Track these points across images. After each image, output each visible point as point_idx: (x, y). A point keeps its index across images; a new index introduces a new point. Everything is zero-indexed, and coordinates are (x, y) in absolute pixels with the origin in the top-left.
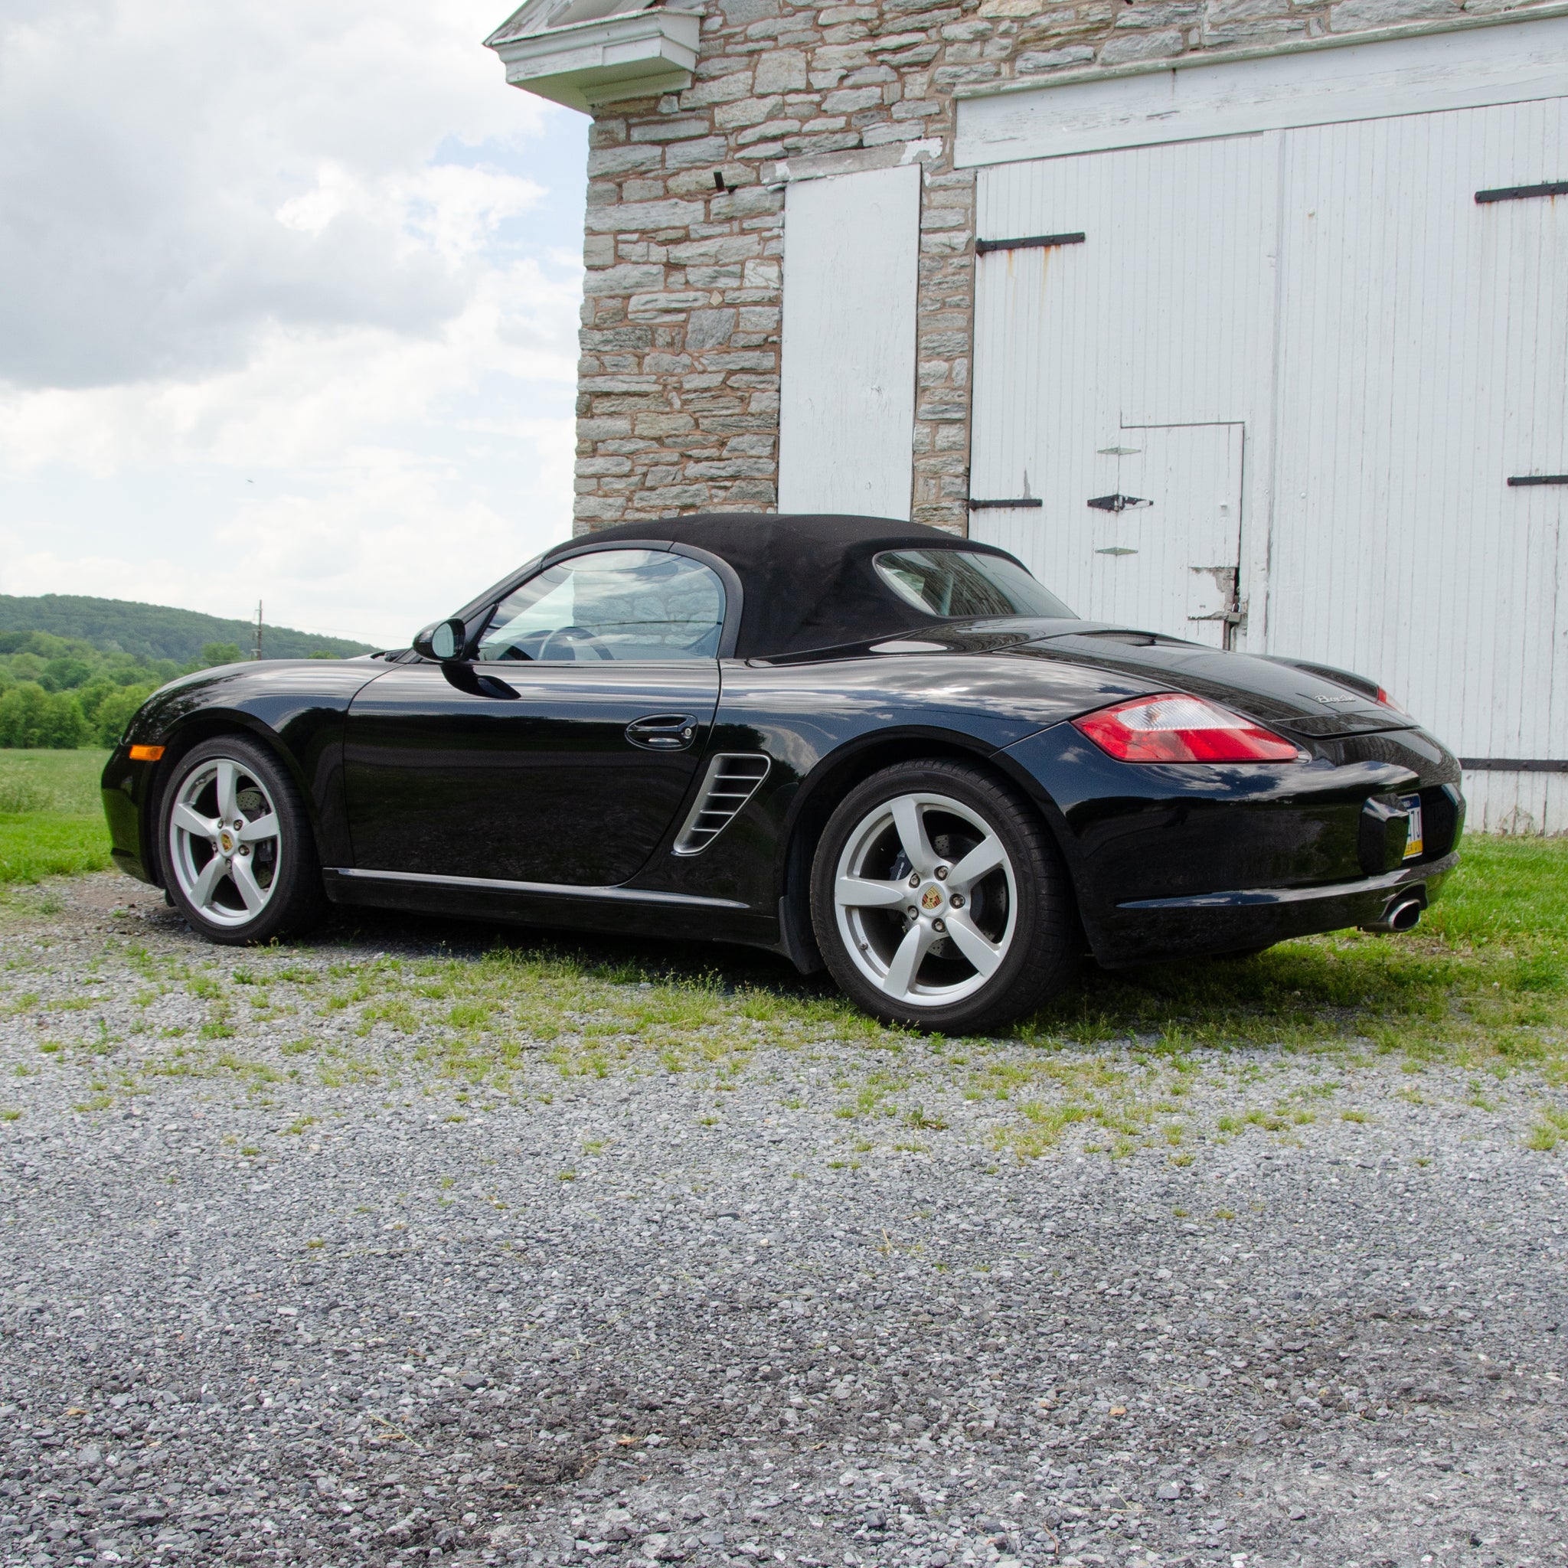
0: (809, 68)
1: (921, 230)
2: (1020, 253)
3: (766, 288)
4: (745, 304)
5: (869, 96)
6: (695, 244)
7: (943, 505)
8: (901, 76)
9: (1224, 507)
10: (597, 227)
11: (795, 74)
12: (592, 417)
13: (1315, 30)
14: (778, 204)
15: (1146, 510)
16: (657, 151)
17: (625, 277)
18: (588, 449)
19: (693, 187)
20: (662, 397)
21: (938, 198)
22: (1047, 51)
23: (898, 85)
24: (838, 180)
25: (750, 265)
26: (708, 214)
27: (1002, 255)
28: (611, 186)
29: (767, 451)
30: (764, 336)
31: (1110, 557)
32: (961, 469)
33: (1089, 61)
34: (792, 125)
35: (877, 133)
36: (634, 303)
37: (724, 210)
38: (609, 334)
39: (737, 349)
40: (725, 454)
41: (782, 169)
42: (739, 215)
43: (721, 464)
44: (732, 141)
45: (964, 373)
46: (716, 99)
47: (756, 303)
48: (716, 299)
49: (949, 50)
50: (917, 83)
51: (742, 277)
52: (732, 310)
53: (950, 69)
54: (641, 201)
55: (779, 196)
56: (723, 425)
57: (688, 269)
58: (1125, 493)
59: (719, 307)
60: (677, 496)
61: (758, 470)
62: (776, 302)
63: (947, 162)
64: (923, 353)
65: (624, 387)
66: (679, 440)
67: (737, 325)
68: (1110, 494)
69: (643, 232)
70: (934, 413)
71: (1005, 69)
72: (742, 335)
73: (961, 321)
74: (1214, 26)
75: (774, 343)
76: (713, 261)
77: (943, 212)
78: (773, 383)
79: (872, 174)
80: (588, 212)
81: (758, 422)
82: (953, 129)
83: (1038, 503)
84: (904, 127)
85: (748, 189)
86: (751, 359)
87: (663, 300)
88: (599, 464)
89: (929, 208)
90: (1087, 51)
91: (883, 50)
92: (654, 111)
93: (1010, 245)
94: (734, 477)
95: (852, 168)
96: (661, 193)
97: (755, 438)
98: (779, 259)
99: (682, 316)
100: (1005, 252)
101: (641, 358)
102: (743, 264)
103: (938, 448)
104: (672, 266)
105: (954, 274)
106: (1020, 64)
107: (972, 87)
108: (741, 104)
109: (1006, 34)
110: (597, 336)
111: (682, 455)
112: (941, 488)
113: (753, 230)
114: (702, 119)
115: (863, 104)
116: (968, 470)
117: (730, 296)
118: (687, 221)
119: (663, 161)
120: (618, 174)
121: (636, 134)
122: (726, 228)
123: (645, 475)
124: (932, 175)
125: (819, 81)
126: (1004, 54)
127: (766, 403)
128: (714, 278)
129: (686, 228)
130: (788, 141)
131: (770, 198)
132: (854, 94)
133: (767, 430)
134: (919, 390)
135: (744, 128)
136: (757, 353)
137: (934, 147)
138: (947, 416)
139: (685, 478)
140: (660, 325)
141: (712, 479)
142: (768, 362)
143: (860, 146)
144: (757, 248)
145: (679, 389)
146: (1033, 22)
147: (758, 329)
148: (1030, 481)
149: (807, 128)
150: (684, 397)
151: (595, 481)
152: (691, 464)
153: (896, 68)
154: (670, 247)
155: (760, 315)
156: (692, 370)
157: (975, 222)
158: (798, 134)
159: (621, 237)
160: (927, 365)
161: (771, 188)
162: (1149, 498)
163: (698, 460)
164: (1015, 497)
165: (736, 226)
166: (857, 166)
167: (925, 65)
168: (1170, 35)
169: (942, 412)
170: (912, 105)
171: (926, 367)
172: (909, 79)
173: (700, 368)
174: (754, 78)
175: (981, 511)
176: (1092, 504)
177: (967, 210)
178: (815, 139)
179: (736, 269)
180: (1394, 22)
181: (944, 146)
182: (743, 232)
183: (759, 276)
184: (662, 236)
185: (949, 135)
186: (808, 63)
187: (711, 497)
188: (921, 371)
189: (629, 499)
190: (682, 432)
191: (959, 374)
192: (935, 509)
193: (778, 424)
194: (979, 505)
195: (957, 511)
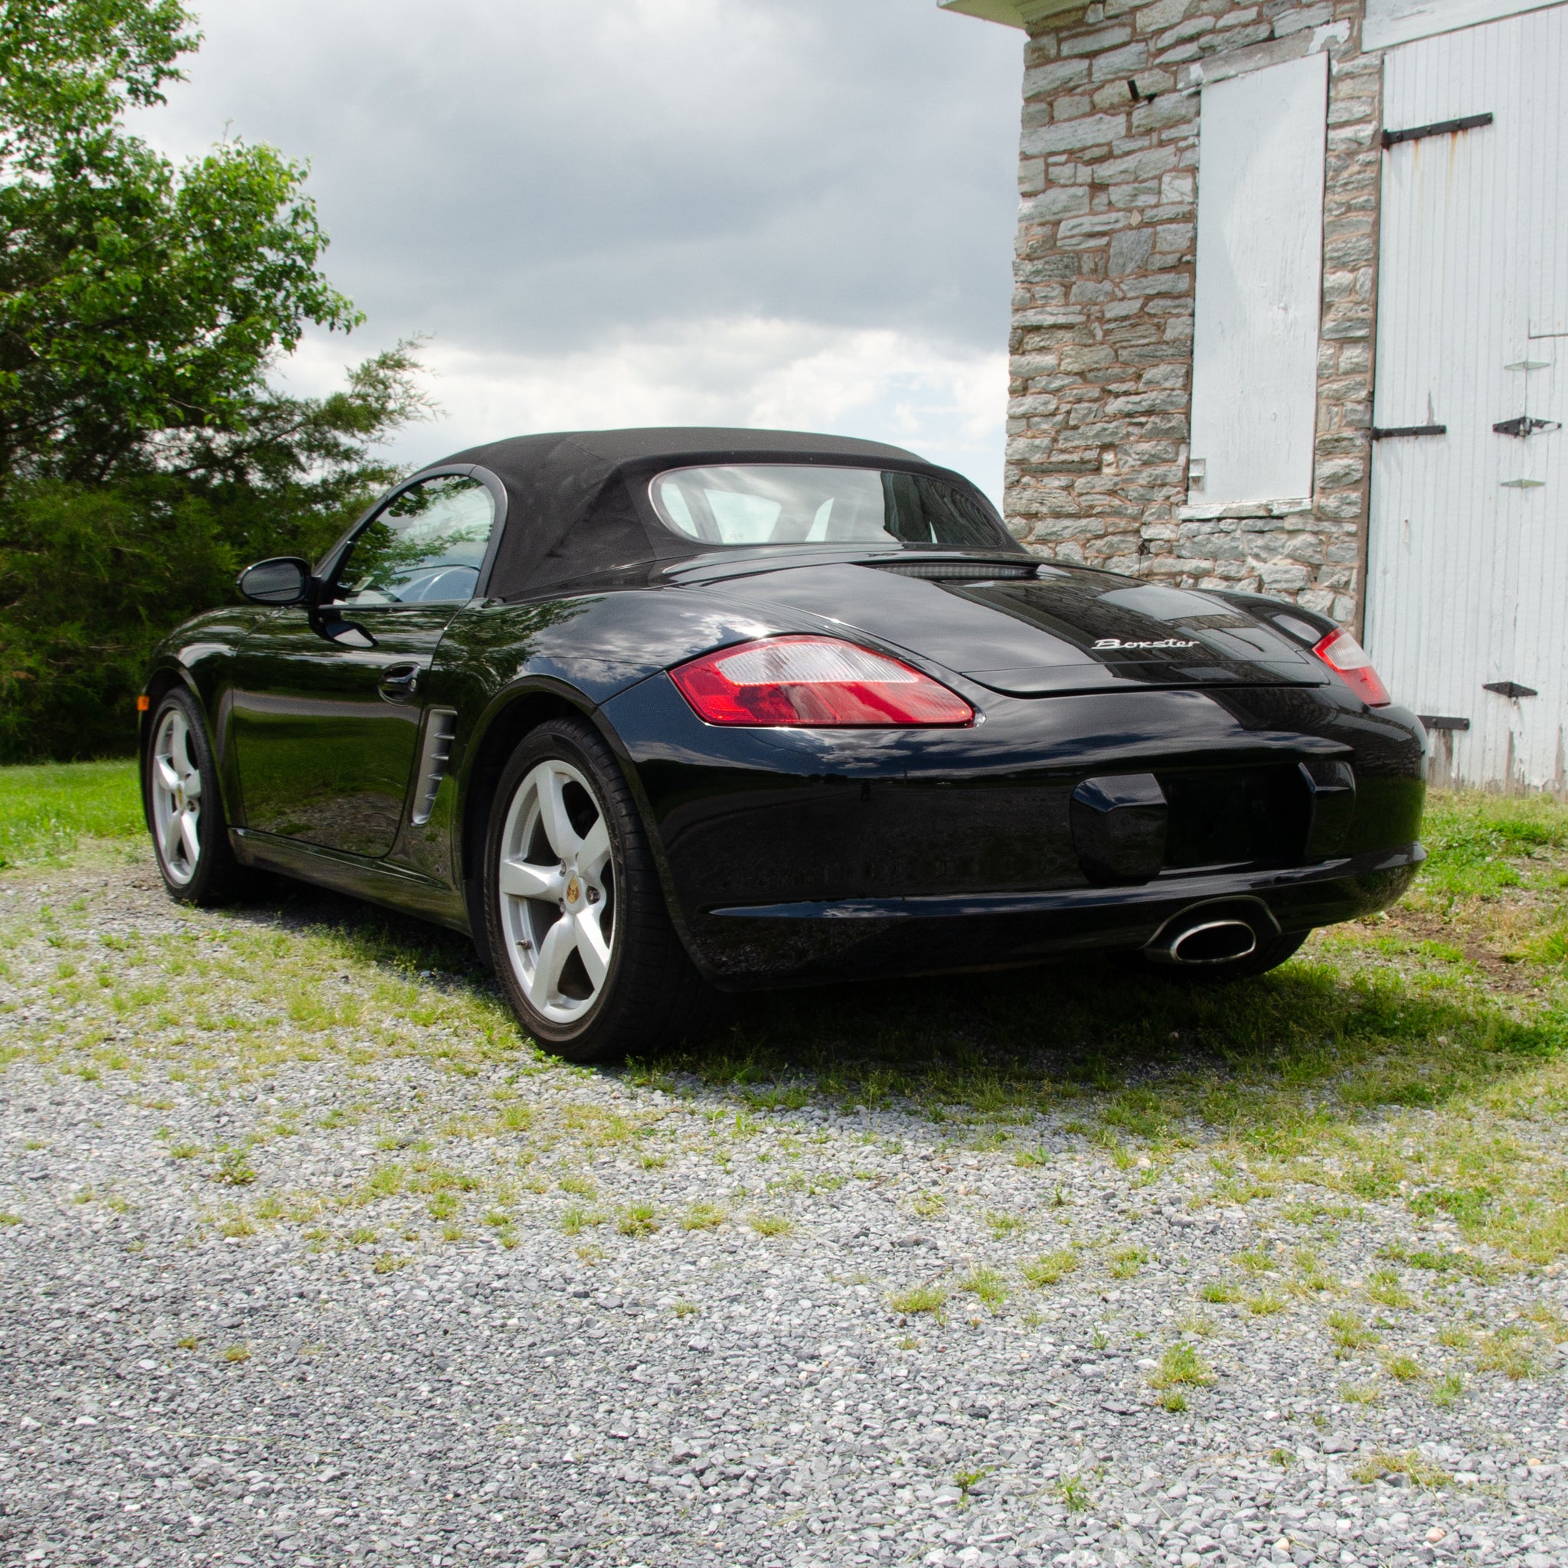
1: (1328, 126)
2: (1426, 143)
3: (1181, 203)
4: (1162, 222)
6: (1119, 161)
7: (1345, 435)
10: (1030, 151)
12: (1023, 353)
14: (1193, 110)
15: (1552, 435)
16: (1085, 63)
17: (1054, 202)
18: (1021, 387)
19: (1116, 100)
20: (1085, 328)
21: (1346, 87)
24: (1248, 78)
25: (1166, 179)
26: (1129, 128)
27: (1408, 146)
28: (1044, 106)
29: (1180, 382)
30: (1178, 255)
31: (1516, 492)
32: (1363, 394)
34: (1206, 22)
35: (1287, 22)
36: (1063, 230)
37: (1143, 122)
38: (1039, 265)
39: (1154, 272)
40: (1141, 387)
41: (1196, 71)
42: (1158, 125)
43: (1137, 398)
44: (1152, 45)
45: (1368, 285)
47: (1171, 221)
48: (1136, 218)
51: (1159, 192)
52: (1150, 230)
54: (1069, 120)
55: (1194, 100)
56: (1140, 356)
57: (1111, 189)
58: (1533, 415)
59: (1138, 227)
60: (1097, 435)
61: (1172, 403)
62: (1190, 217)
63: (1355, 45)
64: (1328, 264)
65: (1049, 320)
66: (1100, 374)
67: (1154, 247)
68: (1516, 416)
69: (1070, 152)
70: (1338, 331)
72: (1158, 256)
73: (1367, 225)
75: (1188, 262)
76: (1132, 178)
77: (1350, 103)
78: (1188, 307)
79: (1281, 67)
80: (1023, 136)
81: (1172, 351)
82: (1362, 8)
83: (1441, 430)
84: (1314, 11)
85: (1166, 96)
86: (1165, 282)
87: (1088, 223)
88: (1029, 402)
89: (1336, 100)
92: (1080, 22)
93: (1417, 135)
94: (1149, 413)
95: (1262, 63)
96: (1088, 109)
97: (1169, 368)
98: (1193, 170)
99: (1104, 240)
100: (1411, 142)
101: (1067, 287)
102: (1159, 178)
103: (1341, 370)
104: (1097, 187)
105: (1359, 173)
108: (1160, 5)
110: (1028, 267)
111: (1103, 390)
112: (1343, 416)
114: (1123, 25)
116: (1372, 394)
117: (1149, 213)
118: (1110, 137)
119: (1090, 74)
120: (1049, 93)
121: (1066, 49)
122: (1144, 142)
123: (1069, 413)
124: (1339, 62)
127: (1179, 330)
128: (1134, 197)
129: (1109, 144)
130: (1203, 41)
131: (1186, 103)
133: (1181, 359)
134: (1324, 307)
135: (1163, 31)
136: (1172, 275)
137: (1342, 30)
138: (1351, 334)
139: (1105, 415)
140: (1086, 251)
141: (1129, 415)
142: (1183, 283)
143: (1271, 38)
144: (1173, 160)
145: (1101, 320)
147: (1173, 248)
148: (1434, 404)
149: (1221, 23)
150: (1106, 327)
151: (1024, 422)
152: (1111, 399)
154: (1095, 167)
155: (1175, 233)
156: (1113, 298)
157: (1381, 112)
158: (1213, 31)
159: (1051, 160)
160: (1332, 278)
161: (1185, 93)
162: (1557, 421)
163: (1117, 395)
164: (1419, 424)
165: (1154, 138)
166: (1267, 60)
169: (1346, 330)
171: (1331, 280)
173: (1120, 294)
175: (1384, 441)
176: (1499, 428)
177: (1373, 98)
178: (1228, 35)
179: (1153, 184)
181: (1351, 29)
182: (1161, 144)
183: (1176, 189)
184: (1088, 155)
185: (1358, 15)
187: (1128, 435)
188: (1327, 285)
189: (1055, 440)
190: (1103, 365)
191: (1362, 286)
192: (1337, 440)
193: (1192, 353)
194: (1382, 435)
195: (1359, 441)
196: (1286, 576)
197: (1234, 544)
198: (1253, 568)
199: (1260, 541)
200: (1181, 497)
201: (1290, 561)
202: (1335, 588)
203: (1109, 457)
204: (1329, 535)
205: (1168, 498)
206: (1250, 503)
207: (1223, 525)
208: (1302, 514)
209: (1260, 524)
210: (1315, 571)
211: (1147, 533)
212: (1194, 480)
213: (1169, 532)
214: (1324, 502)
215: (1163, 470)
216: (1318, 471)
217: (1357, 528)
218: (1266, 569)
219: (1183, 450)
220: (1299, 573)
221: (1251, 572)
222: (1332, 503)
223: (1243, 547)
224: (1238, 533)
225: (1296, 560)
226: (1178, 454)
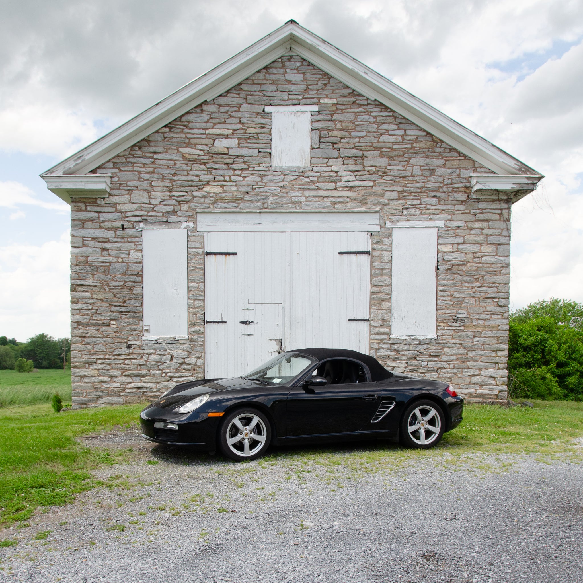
0: (149, 197)
1: (188, 247)
2: (218, 256)
3: (137, 259)
4: (130, 263)
5: (170, 208)
6: (111, 244)
7: (198, 322)
8: (180, 204)
9: (277, 325)
10: (75, 235)
11: (145, 198)
12: (76, 292)
13: (298, 208)
14: (140, 235)
15: (256, 325)
16: (97, 214)
17: (87, 251)
18: (75, 301)
19: (110, 227)
20: (102, 287)
21: (193, 239)
22: (224, 203)
23: (179, 206)
24: (160, 231)
25: (132, 252)
26: (116, 235)
27: (213, 256)
28: (80, 223)
29: (140, 304)
30: (137, 272)
31: (246, 336)
32: (203, 312)
33: (236, 207)
34: (145, 213)
35: (172, 219)
36: (90, 259)
37: (121, 235)
38: (82, 268)
39: (128, 275)
40: (125, 305)
41: (142, 225)
42: (127, 236)
43: (124, 308)
44: (123, 215)
45: (203, 287)
46: (118, 202)
47: (134, 263)
48: (120, 260)
49: (195, 199)
50: (185, 207)
51: (129, 254)
52: (126, 264)
53: (195, 204)
54: (91, 229)
55: (141, 232)
56: (124, 297)
57: (110, 251)
58: (250, 320)
59: (121, 263)
60: (109, 316)
61: (137, 310)
62: (141, 263)
63: (195, 230)
64: (190, 281)
65: (88, 284)
66: (109, 300)
67: (128, 268)
68: (246, 320)
69: (92, 238)
70: (194, 297)
71: (211, 206)
72: (129, 271)
73: (201, 272)
74: (271, 203)
75: (141, 274)
76: (118, 249)
77: (194, 243)
78: (140, 285)
79: (172, 230)
80: (72, 230)
81: (136, 296)
82: (196, 221)
83: (225, 322)
84: (181, 218)
85: (129, 230)
86: (132, 278)
87: (101, 259)
88: (79, 306)
89: (190, 241)
90: (236, 205)
91: (174, 196)
92: (95, 202)
93: (215, 254)
94: (128, 312)
95: (165, 228)
96: (99, 227)
97: (136, 301)
98: (141, 251)
99: (108, 264)
100: (214, 255)
101: (93, 275)
102: (129, 251)
103: (195, 306)
104: (103, 249)
105: (198, 260)
106: (216, 205)
107: (202, 210)
108: (127, 204)
109: (212, 197)
110: (77, 268)
111: (110, 304)
112: (197, 317)
113: (132, 242)
114: (112, 207)
115: (168, 210)
116: (205, 313)
117: (125, 260)
118: (108, 236)
119: (99, 217)
120: (83, 220)
121: (89, 208)
122: (122, 240)
123: (97, 310)
124: (191, 232)
125: (153, 201)
126: (211, 202)
127: (139, 291)
128: (119, 254)
129: (108, 238)
130: (143, 217)
131: (138, 233)
132: (165, 207)
133: (139, 299)
134: (189, 290)
135: (128, 212)
136: (135, 277)
137: (191, 225)
138: (198, 298)
139: (111, 311)
140: (100, 266)
141: (121, 312)
142: (139, 279)
143: (167, 222)
144: (134, 247)
145: (108, 285)
146: (220, 195)
147: (135, 270)
148: (223, 316)
149: (149, 214)
150: (110, 288)
151: (78, 311)
152: (113, 307)
153: (178, 202)
154: (103, 243)
155: (136, 266)
156: (112, 280)
157: (204, 247)
158: (147, 216)
159: (84, 239)
161: (138, 230)
162: (257, 322)
163: (115, 306)
164: (219, 320)
165: (126, 240)
166: (167, 227)
167: (187, 202)
168: (259, 204)
169: (196, 297)
170: (184, 212)
171: (191, 285)
172: (182, 205)
173: (115, 280)
174: (131, 198)
175: (209, 324)
176: (241, 322)
177: (202, 243)
178: (153, 218)
179: (127, 252)
180: (318, 209)
181: (194, 225)
182: (128, 242)
183: (134, 255)
184: (100, 240)
185: (195, 222)
186: (149, 196)
187: (121, 317)
188: (189, 285)
189: (92, 317)
190: (109, 298)
191: (201, 287)
192: (196, 323)
193: (143, 297)
194: (208, 322)
195: (202, 323)
196: (181, 354)
197: (163, 346)
199: (171, 346)
200: (142, 334)
201: (182, 351)
202: (197, 357)
203: (114, 322)
204: (194, 345)
205: (138, 334)
206: (168, 336)
207: (158, 341)
208: (185, 340)
209: (171, 342)
210: (190, 353)
211: (129, 343)
212: (146, 330)
213: (138, 343)
214: (192, 337)
215: (134, 327)
216: (189, 330)
217: (202, 343)
218: (174, 353)
219: (141, 322)
220: (185, 354)
221: (169, 353)
222: (195, 337)
223: (166, 347)
224: (164, 344)
225: (184, 351)
226: (139, 323)
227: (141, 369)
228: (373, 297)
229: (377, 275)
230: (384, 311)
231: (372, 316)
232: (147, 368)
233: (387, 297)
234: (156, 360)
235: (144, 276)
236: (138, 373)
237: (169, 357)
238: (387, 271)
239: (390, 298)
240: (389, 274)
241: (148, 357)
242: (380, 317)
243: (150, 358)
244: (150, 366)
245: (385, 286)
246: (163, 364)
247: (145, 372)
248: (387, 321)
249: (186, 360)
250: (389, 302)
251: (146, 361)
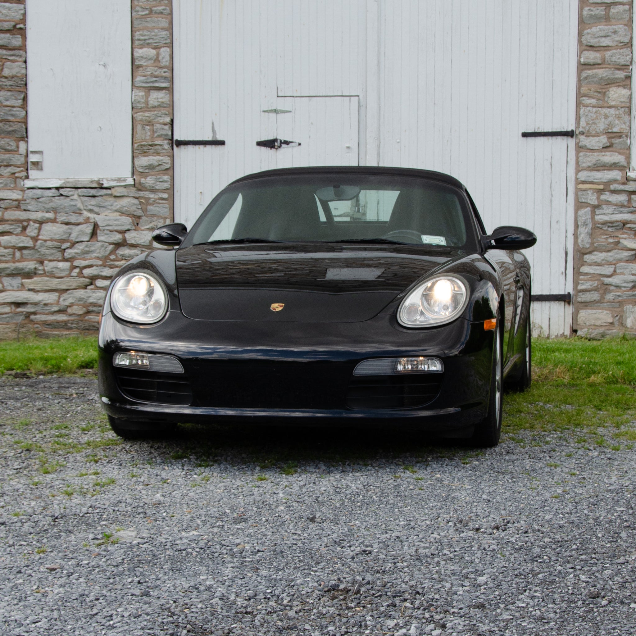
7: (156, 142)
9: (348, 147)
15: (295, 149)
29: (20, 102)
30: (13, 24)
32: (168, 120)
45: (168, 58)
58: (282, 137)
61: (12, 115)
64: (137, 43)
68: (271, 138)
70: (147, 83)
73: (164, 23)
75: (21, 29)
78: (21, 56)
81: (10, 83)
83: (222, 143)
86: (2, 39)
97: (9, 93)
103: (150, 105)
112: (154, 132)
116: (172, 120)
133: (18, 89)
134: (135, 67)
136: (8, 35)
138: (156, 85)
142: (16, 41)
147: (8, 18)
148: (216, 129)
155: (9, 9)
160: (140, 51)
162: (298, 141)
164: (206, 139)
169: (153, 82)
171: (139, 53)
175: (182, 147)
176: (260, 144)
188: (136, 54)
191: (163, 58)
192: (150, 145)
193: (26, 85)
194: (180, 143)
195: (167, 147)
196: (116, 222)
197: (73, 203)
198: (89, 218)
199: (93, 201)
200: (24, 174)
201: (118, 214)
204: (148, 199)
205: (14, 173)
206: (85, 179)
207: (62, 191)
208: (125, 186)
209: (93, 192)
210: (137, 219)
212: (34, 163)
213: (15, 195)
214: (143, 180)
215: (7, 156)
216: (136, 163)
217: (165, 196)
218: (99, 219)
219: (22, 145)
220: (126, 222)
221: (87, 220)
222: (149, 181)
223: (80, 205)
224: (76, 197)
225: (122, 213)
226: (18, 147)
227: (22, 259)
228: (584, 74)
229: (597, 19)
230: (612, 111)
231: (583, 123)
232: (37, 256)
233: (621, 74)
234: (57, 237)
235: (30, 34)
236: (16, 269)
237: (88, 229)
238: (621, 8)
239: (629, 77)
240: (626, 16)
241: (40, 229)
242: (601, 125)
243: (43, 232)
244: (43, 250)
245: (616, 47)
246: (73, 244)
247: (30, 265)
248: (619, 135)
249: (127, 235)
250: (624, 87)
251: (35, 239)
